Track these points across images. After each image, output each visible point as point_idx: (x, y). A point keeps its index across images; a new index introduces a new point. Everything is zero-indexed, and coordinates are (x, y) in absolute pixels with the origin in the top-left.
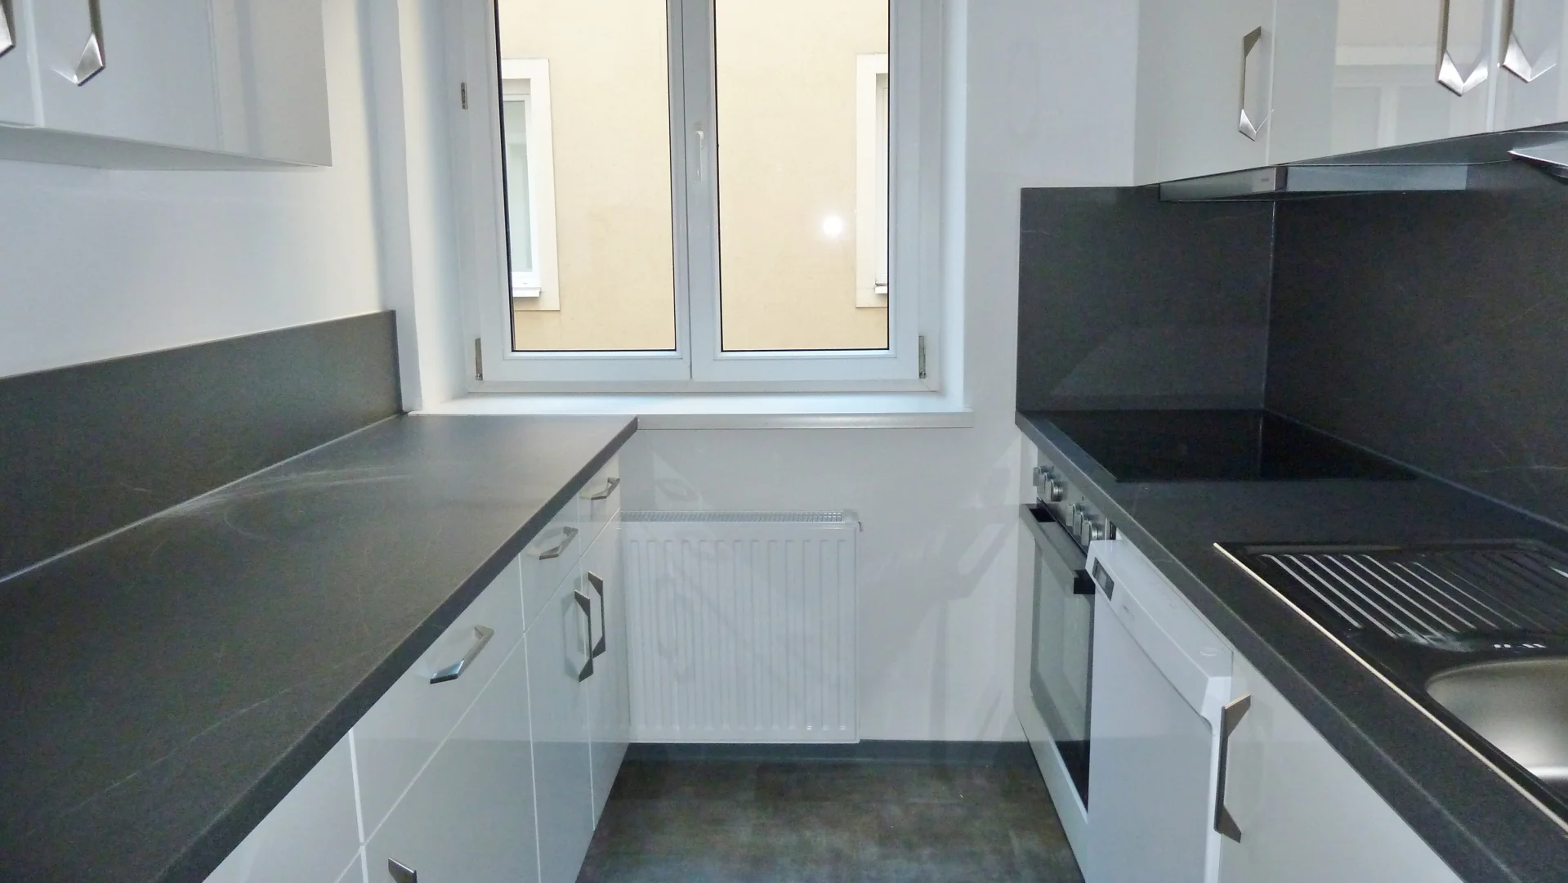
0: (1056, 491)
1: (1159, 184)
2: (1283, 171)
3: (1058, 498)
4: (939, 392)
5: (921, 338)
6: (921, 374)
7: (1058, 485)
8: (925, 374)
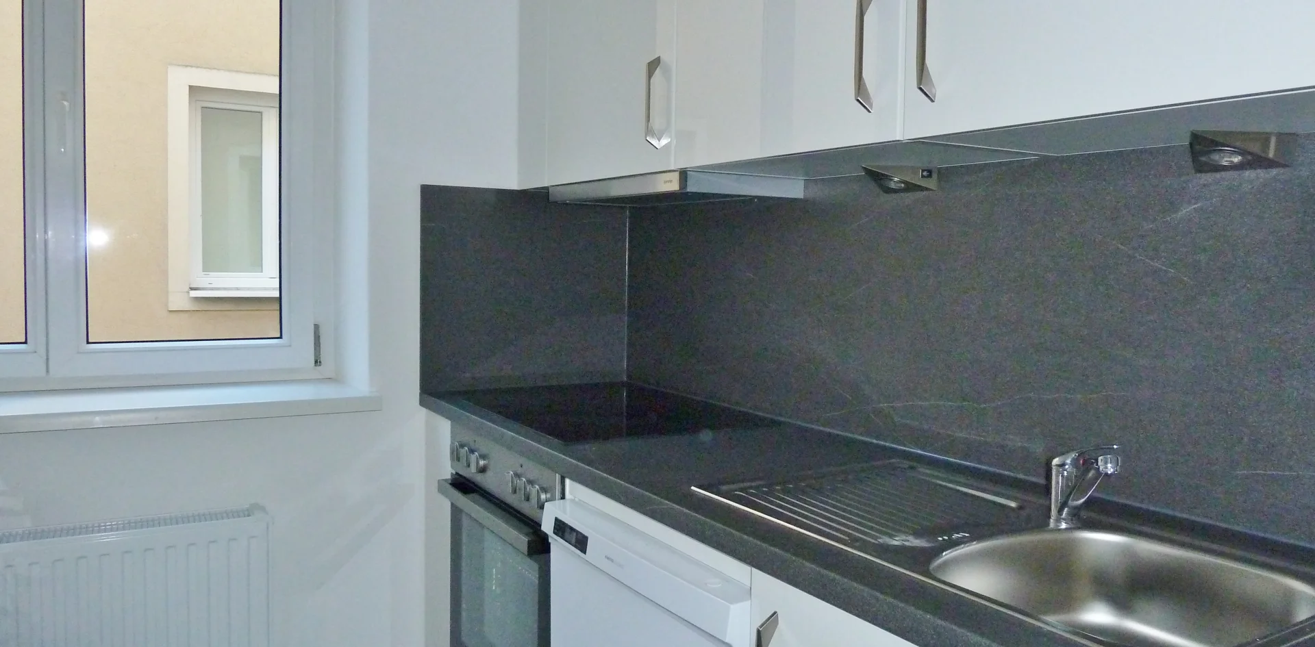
0: (482, 463)
1: (547, 188)
2: (684, 174)
3: (483, 470)
4: (336, 379)
5: (317, 327)
6: (316, 362)
7: (483, 457)
8: (320, 362)
